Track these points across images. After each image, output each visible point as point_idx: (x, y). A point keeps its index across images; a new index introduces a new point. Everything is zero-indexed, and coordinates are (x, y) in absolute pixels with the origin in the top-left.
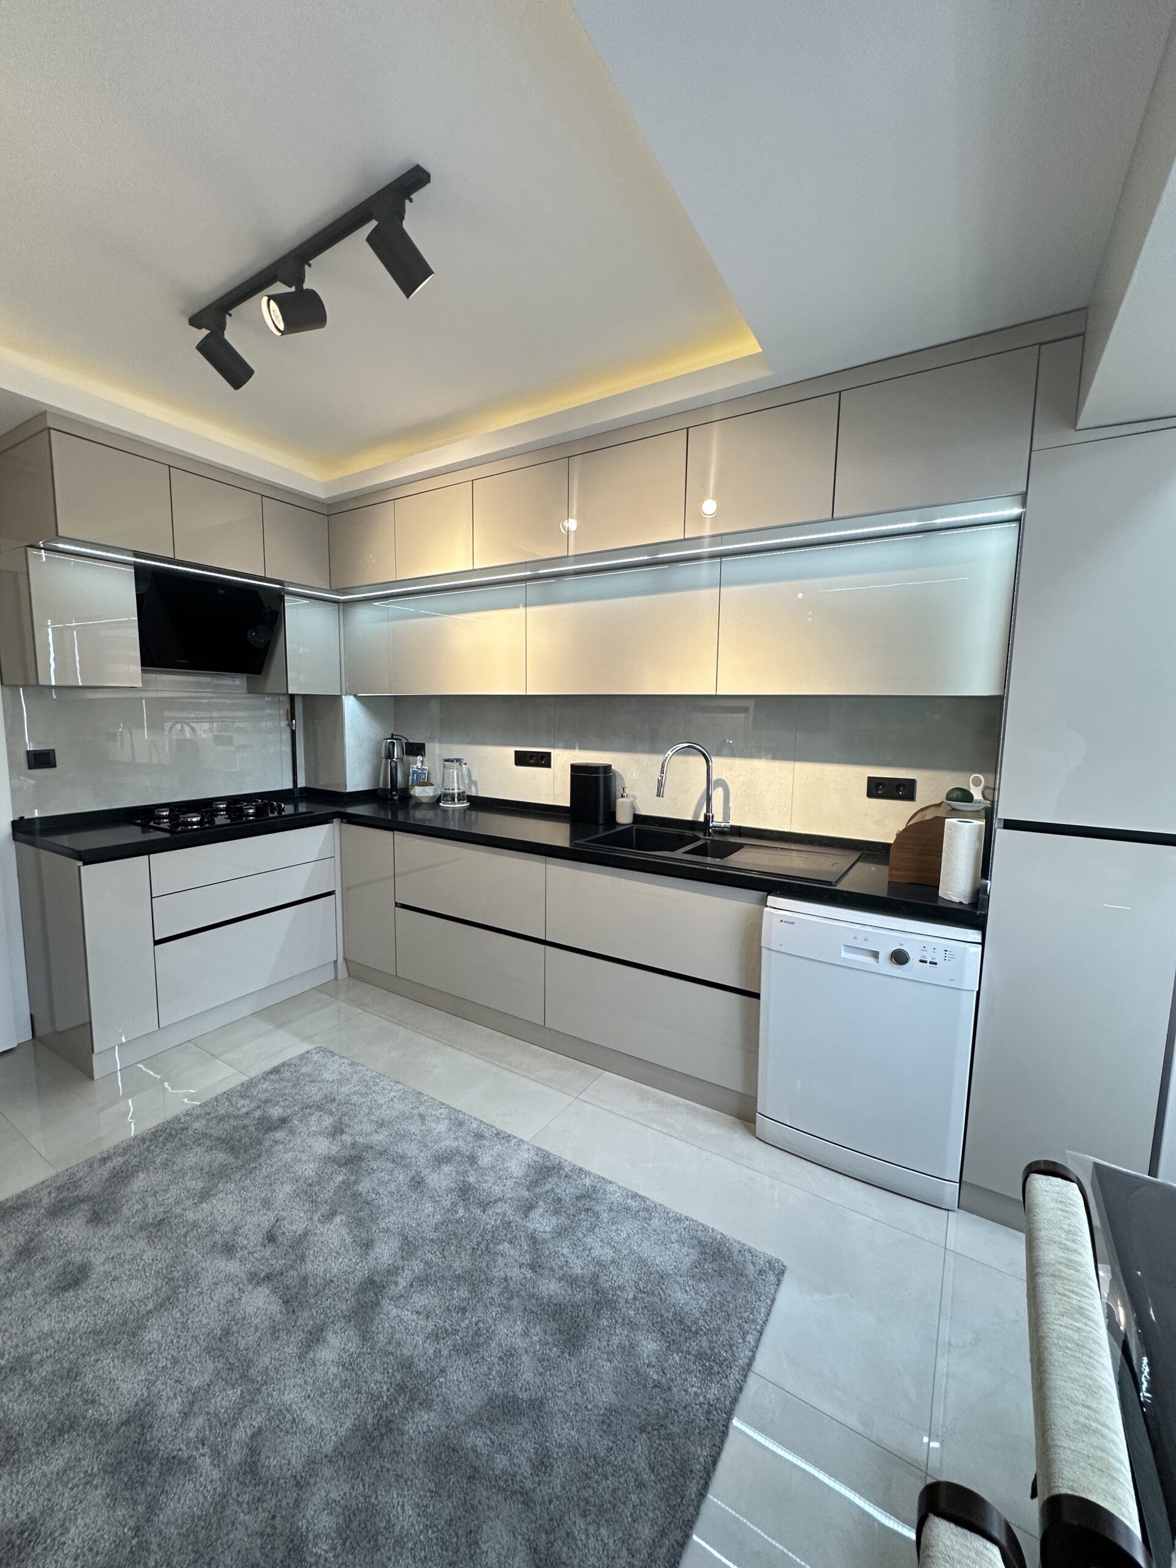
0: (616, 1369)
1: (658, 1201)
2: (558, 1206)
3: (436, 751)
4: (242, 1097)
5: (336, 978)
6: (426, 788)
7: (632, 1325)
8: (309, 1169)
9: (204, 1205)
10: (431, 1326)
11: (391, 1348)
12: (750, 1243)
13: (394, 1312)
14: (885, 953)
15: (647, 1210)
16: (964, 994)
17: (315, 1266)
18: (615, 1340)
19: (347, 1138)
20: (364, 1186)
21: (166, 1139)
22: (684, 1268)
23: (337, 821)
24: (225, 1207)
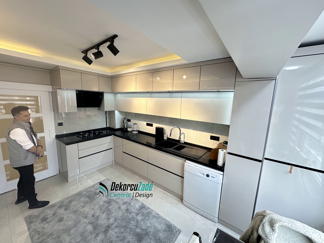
1: (161, 215)
2: (143, 215)
4: (93, 188)
5: (112, 164)
6: (130, 129)
7: (151, 239)
8: (101, 203)
9: (83, 208)
10: (116, 235)
11: (109, 238)
12: (176, 225)
13: (111, 232)
14: (205, 174)
15: (159, 217)
16: (219, 184)
17: (99, 222)
18: (147, 241)
19: (109, 198)
20: (110, 207)
21: (79, 195)
22: (162, 229)
23: (113, 135)
24: (86, 209)
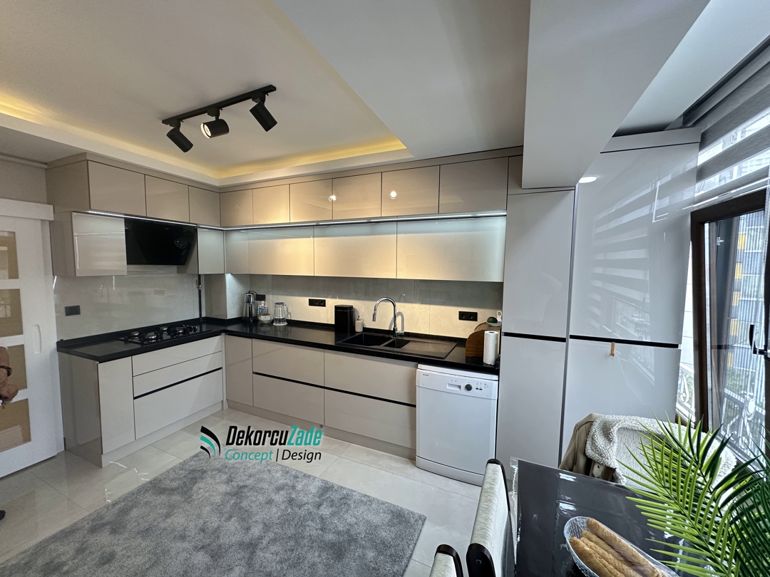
0: (357, 565)
1: (375, 497)
2: (332, 503)
3: (271, 299)
5: (223, 409)
6: (267, 316)
7: (364, 547)
8: (218, 499)
9: (168, 520)
10: (278, 558)
11: (261, 569)
12: (412, 510)
13: (262, 554)
14: (463, 386)
15: (370, 501)
16: (492, 401)
17: (224, 540)
18: (357, 554)
19: (235, 484)
21: (145, 492)
22: (385, 522)
23: (223, 334)
24: (179, 520)
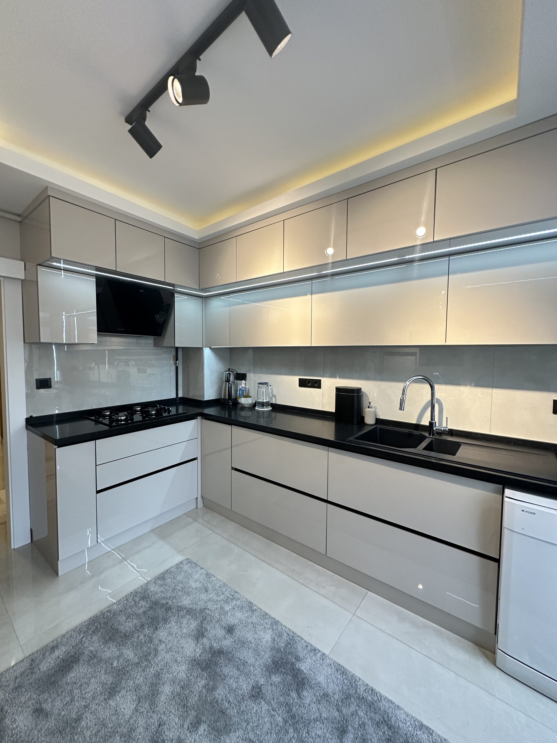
3: (253, 378)
4: (143, 597)
5: (197, 508)
6: (248, 398)
8: (181, 671)
19: (206, 642)
21: (93, 632)
23: (199, 418)
